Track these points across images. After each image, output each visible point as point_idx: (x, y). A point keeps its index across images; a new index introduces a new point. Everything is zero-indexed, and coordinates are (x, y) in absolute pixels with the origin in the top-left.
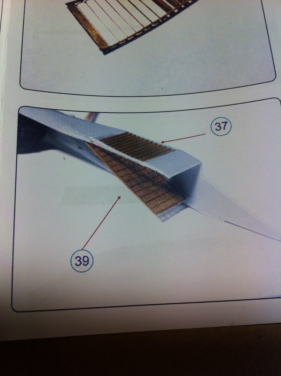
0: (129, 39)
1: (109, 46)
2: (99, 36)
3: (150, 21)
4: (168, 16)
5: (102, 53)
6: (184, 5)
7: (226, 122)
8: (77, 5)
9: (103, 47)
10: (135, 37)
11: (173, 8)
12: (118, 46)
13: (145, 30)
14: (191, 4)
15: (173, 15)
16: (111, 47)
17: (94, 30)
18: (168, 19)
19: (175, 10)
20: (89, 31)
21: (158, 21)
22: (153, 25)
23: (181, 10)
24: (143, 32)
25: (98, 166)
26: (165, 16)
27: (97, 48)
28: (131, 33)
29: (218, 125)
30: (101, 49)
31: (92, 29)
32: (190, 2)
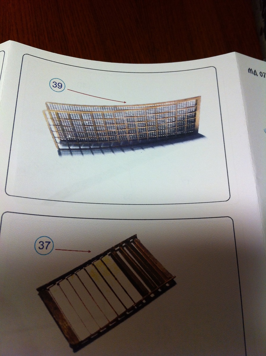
0: (101, 331)
1: (80, 340)
2: (69, 329)
3: (125, 307)
4: (144, 301)
5: (71, 350)
6: (161, 288)
8: (49, 290)
9: (73, 343)
10: (108, 328)
11: (150, 291)
12: (90, 340)
13: (119, 319)
14: (168, 288)
15: (149, 300)
16: (82, 341)
17: (65, 320)
18: (144, 305)
19: (151, 294)
20: (60, 323)
21: (132, 308)
22: (128, 313)
23: (158, 295)
24: (117, 322)
26: (141, 302)
27: (67, 344)
28: (103, 323)
30: (72, 346)
31: (64, 320)
32: (167, 285)
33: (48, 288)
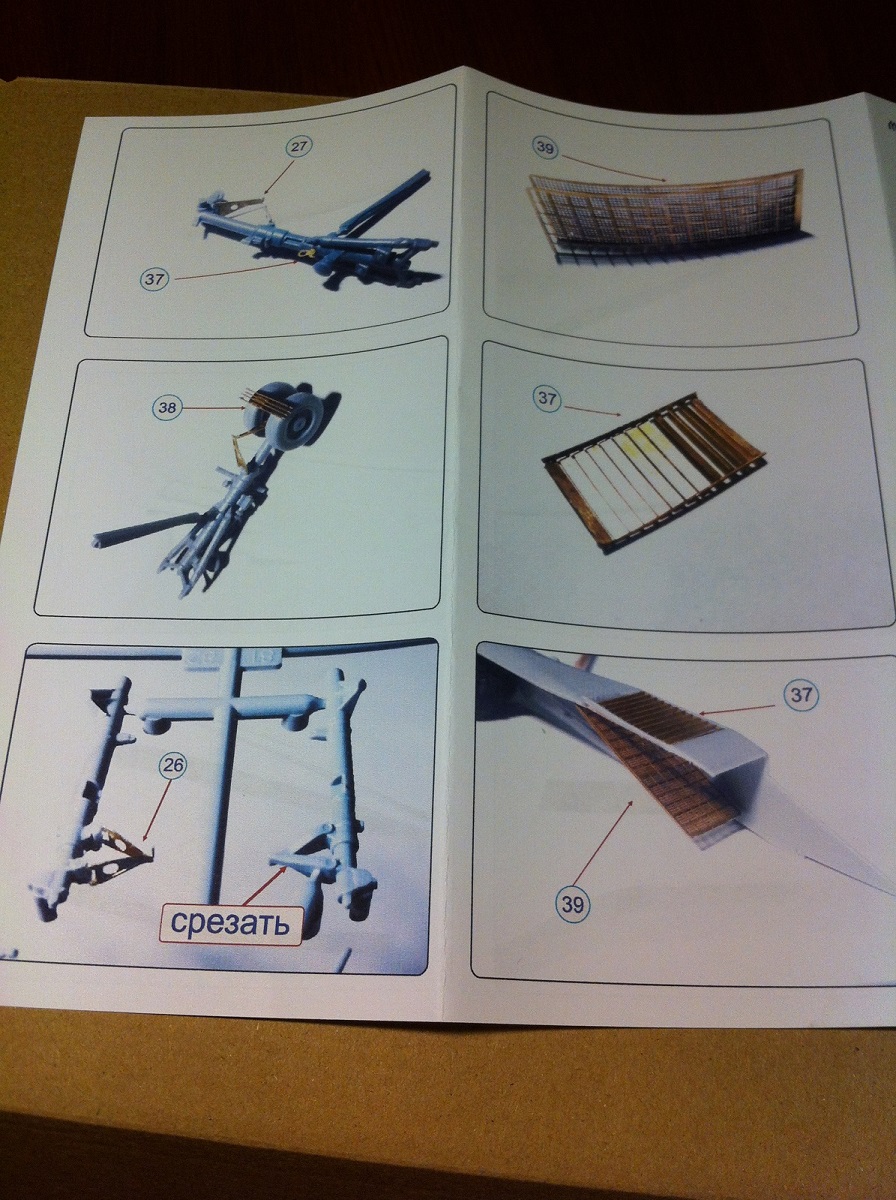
0: (646, 528)
1: (613, 539)
2: (596, 522)
3: (683, 497)
4: (714, 489)
5: (601, 551)
6: (741, 470)
7: (810, 689)
8: (559, 463)
9: (603, 542)
10: (656, 525)
11: (722, 475)
12: (628, 540)
13: (674, 513)
14: (753, 470)
15: (722, 487)
16: (616, 541)
17: (588, 509)
18: (713, 495)
19: (725, 478)
20: (581, 512)
21: (694, 498)
22: (687, 505)
23: (735, 480)
24: (671, 516)
25: (596, 747)
26: (708, 490)
27: (593, 542)
28: (649, 517)
29: (796, 692)
30: (600, 545)
31: (586, 508)
32: (752, 465)
33: (558, 460)
